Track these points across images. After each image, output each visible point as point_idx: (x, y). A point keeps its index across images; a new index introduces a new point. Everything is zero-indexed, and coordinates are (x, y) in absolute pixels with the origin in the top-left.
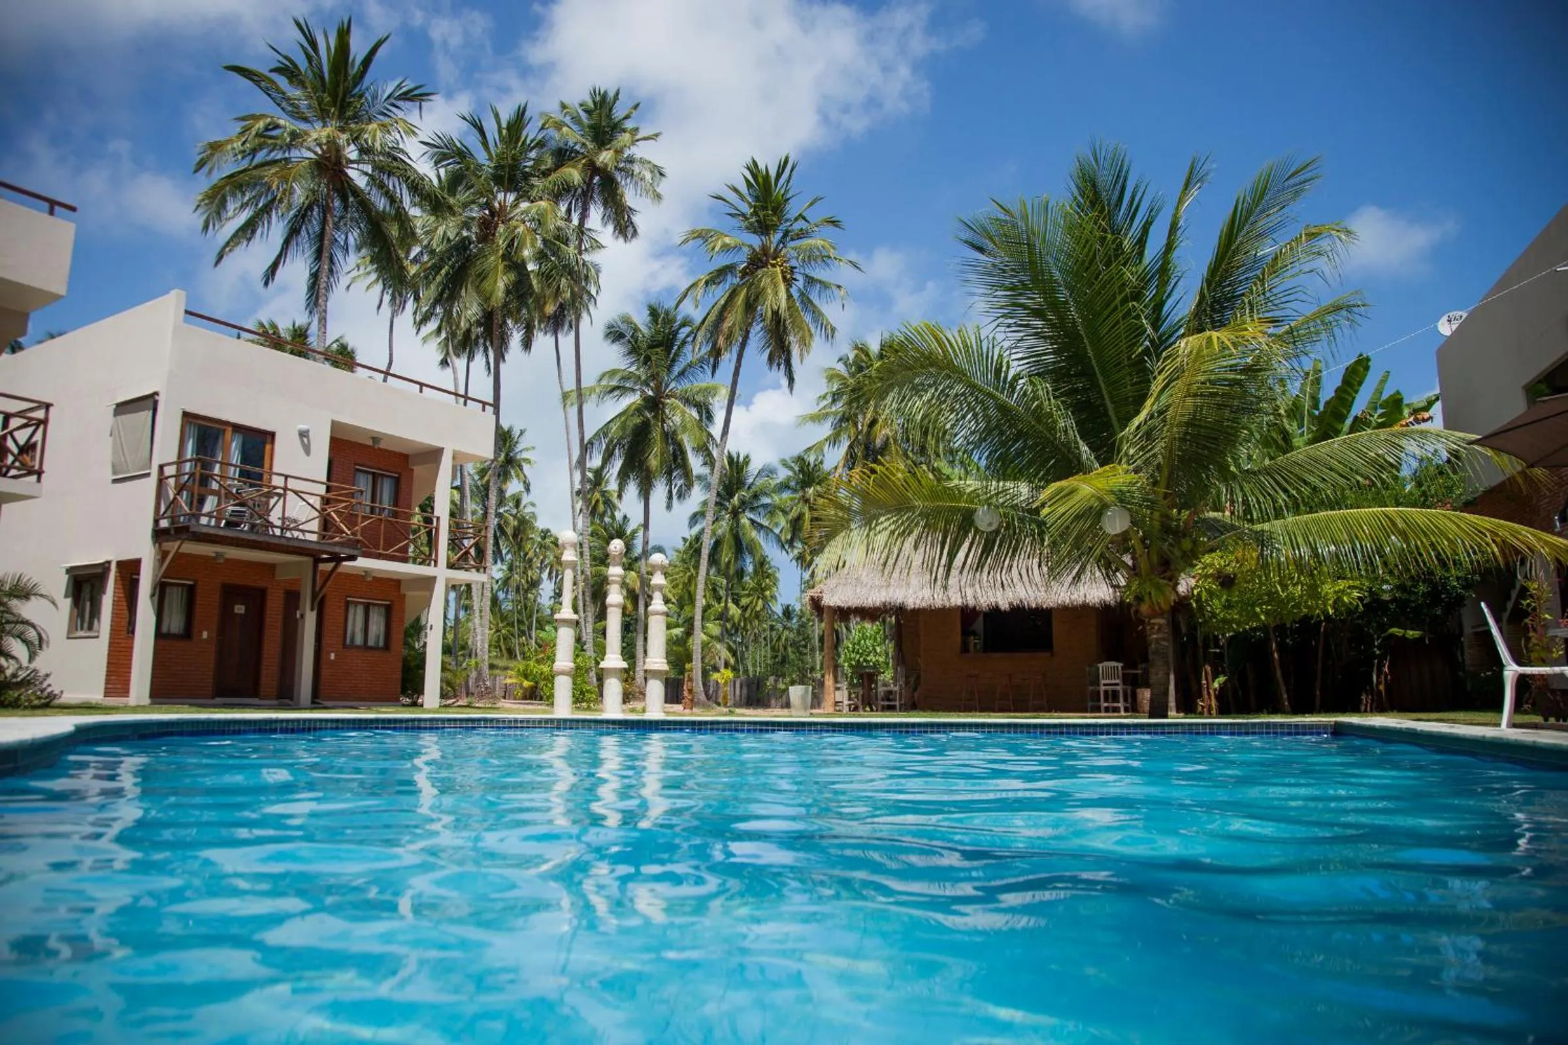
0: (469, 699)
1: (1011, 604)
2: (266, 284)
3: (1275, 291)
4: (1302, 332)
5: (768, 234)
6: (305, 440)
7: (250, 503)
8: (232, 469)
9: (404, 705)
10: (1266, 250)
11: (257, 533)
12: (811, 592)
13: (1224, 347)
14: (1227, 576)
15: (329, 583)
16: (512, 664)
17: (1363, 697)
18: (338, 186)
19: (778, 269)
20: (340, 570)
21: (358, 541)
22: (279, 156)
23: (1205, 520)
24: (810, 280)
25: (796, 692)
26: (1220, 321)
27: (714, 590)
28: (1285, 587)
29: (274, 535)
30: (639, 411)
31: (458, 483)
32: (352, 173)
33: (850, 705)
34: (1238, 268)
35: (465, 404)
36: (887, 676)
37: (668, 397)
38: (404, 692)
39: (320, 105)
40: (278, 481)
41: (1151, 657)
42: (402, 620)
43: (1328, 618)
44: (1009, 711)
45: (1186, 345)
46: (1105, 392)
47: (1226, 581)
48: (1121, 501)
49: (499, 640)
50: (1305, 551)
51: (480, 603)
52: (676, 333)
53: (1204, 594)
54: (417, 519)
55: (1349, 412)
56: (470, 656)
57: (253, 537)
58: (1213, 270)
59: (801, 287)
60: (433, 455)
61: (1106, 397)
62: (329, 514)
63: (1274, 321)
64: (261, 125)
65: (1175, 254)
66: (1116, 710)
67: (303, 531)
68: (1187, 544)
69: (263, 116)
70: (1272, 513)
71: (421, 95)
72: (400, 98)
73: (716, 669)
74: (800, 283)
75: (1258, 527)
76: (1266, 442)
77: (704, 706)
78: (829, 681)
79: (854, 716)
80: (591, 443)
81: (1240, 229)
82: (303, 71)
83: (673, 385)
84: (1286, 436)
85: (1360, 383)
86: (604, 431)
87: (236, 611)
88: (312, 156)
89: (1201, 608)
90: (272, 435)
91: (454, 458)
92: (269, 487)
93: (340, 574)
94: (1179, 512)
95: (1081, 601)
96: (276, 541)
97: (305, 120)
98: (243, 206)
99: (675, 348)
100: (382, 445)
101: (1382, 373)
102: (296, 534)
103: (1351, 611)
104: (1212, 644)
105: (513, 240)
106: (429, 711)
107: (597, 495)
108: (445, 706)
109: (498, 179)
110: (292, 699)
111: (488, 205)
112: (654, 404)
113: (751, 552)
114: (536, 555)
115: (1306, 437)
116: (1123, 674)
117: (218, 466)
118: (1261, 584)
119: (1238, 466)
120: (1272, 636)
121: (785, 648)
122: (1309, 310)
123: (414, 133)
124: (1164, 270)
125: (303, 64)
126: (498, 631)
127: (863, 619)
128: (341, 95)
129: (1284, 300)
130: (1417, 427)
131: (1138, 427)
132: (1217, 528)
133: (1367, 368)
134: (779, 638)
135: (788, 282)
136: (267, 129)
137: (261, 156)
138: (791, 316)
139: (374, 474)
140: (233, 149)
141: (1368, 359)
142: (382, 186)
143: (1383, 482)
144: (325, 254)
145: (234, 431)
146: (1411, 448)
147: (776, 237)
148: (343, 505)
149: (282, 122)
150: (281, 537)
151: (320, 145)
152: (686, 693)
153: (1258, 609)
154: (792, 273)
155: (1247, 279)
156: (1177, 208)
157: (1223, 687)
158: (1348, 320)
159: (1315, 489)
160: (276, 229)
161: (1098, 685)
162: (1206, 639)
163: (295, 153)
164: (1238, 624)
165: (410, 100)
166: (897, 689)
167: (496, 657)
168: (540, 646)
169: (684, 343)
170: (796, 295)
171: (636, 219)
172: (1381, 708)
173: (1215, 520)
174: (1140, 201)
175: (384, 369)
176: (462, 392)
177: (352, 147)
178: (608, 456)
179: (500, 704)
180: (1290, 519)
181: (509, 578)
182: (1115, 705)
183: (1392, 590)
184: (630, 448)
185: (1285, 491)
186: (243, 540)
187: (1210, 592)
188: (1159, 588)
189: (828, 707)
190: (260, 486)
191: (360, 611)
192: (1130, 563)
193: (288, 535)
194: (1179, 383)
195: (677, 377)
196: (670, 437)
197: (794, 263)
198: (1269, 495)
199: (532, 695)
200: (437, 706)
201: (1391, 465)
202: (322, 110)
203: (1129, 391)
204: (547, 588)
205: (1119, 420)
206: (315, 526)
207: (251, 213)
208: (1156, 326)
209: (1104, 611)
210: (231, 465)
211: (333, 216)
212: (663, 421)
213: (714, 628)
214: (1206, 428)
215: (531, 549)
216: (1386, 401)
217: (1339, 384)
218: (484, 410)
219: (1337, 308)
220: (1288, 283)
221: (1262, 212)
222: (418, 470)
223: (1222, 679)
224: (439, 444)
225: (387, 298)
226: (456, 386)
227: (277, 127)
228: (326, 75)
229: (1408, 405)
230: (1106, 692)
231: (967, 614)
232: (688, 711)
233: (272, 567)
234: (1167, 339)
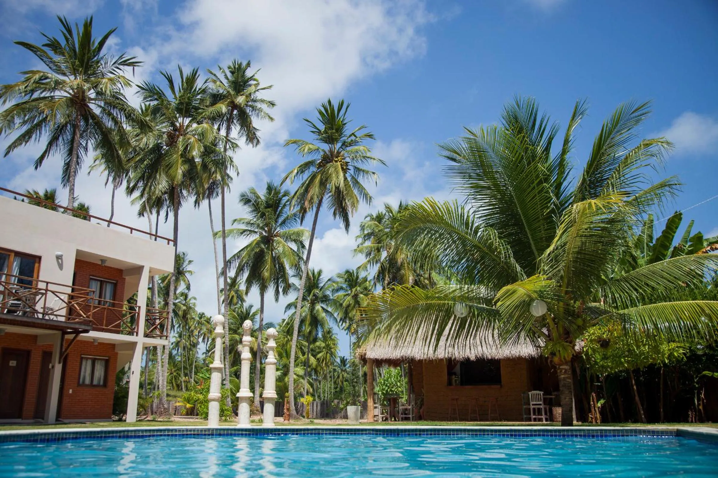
0: (154, 416)
1: (476, 356)
2: (36, 168)
3: (626, 176)
4: (643, 199)
5: (333, 144)
6: (60, 261)
7: (24, 299)
8: (14, 278)
9: (114, 421)
10: (621, 153)
11: (27, 316)
12: (359, 351)
13: (599, 209)
14: (604, 340)
15: (70, 347)
16: (179, 394)
17: (690, 413)
18: (83, 113)
19: (339, 163)
20: (79, 338)
21: (90, 321)
22: (48, 95)
23: (590, 308)
24: (358, 170)
25: (351, 410)
26: (594, 194)
27: (300, 348)
28: (638, 347)
29: (38, 318)
30: (258, 244)
31: (151, 286)
32: (92, 106)
33: (383, 418)
34: (604, 163)
35: (156, 240)
36: (404, 399)
37: (276, 236)
38: (114, 413)
39: (73, 66)
40: (42, 285)
41: (561, 389)
42: (115, 368)
43: (665, 364)
44: (477, 420)
45: (578, 207)
46: (529, 235)
47: (605, 344)
48: (541, 297)
49: (172, 379)
50: (650, 326)
51: (162, 358)
52: (280, 200)
53: (590, 351)
54: (125, 308)
55: (670, 244)
56: (154, 389)
57: (25, 319)
58: (590, 165)
59: (353, 173)
60: (138, 270)
61: (530, 237)
62: (73, 305)
63: (627, 194)
64: (37, 77)
65: (566, 156)
66: (540, 420)
67: (56, 316)
68: (580, 322)
69: (38, 72)
70: (629, 303)
71: (134, 63)
72: (121, 64)
73: (302, 395)
74: (352, 172)
75: (621, 312)
76: (622, 262)
77: (296, 418)
78: (370, 403)
79: (387, 425)
80: (230, 261)
81: (605, 141)
82: (63, 47)
83: (278, 229)
84: (634, 259)
85: (677, 228)
86: (237, 256)
87: (11, 364)
88: (69, 96)
89: (588, 358)
90: (40, 258)
91: (150, 272)
92: (36, 289)
93: (78, 341)
94: (575, 302)
95: (517, 355)
96: (39, 321)
97: (64, 74)
98: (24, 123)
99: (280, 208)
100: (107, 264)
101: (690, 222)
102: (52, 317)
103: (679, 361)
104: (595, 380)
105: (187, 146)
106: (130, 425)
107: (233, 293)
108: (140, 421)
109: (179, 110)
110: (43, 419)
111: (173, 124)
112: (267, 240)
113: (322, 325)
114: (195, 328)
115: (646, 259)
116: (544, 398)
117: (4, 276)
118: (623, 345)
119: (607, 277)
120: (632, 375)
121: (342, 383)
122: (646, 187)
123: (129, 84)
124: (561, 164)
125: (63, 43)
126: (171, 374)
127: (389, 366)
128: (86, 60)
129: (632, 181)
130: (712, 253)
131: (549, 254)
132: (597, 312)
133: (680, 219)
134: (338, 377)
135: (345, 171)
136: (40, 79)
137: (36, 95)
138: (346, 190)
139: (101, 281)
140: (19, 89)
141: (681, 214)
142: (109, 114)
143: (694, 284)
144: (74, 152)
145: (15, 256)
146: (711, 266)
147: (338, 145)
148: (82, 299)
149: (50, 75)
150: (43, 319)
151: (73, 89)
152: (285, 411)
153: (623, 360)
154: (347, 166)
155: (610, 169)
156: (569, 130)
157: (603, 406)
158: (670, 192)
159: (653, 288)
160: (45, 137)
161: (529, 405)
162: (592, 377)
163: (57, 93)
164: (611, 368)
165: (126, 65)
166: (410, 407)
167: (170, 389)
168: (197, 383)
169: (285, 205)
170: (349, 179)
171: (258, 134)
172: (701, 420)
173: (595, 307)
174: (546, 125)
175: (108, 219)
176: (154, 233)
177: (92, 91)
178: (240, 270)
179: (172, 419)
180: (641, 307)
181: (179, 342)
182: (540, 417)
183: (703, 349)
184: (253, 265)
185: (636, 290)
186: (18, 321)
187: (594, 350)
188: (564, 348)
189: (369, 418)
190: (31, 288)
191: (89, 362)
192: (547, 333)
193: (47, 317)
194: (573, 229)
195: (281, 224)
196: (277, 261)
197: (348, 160)
198: (627, 292)
199: (191, 412)
200: (135, 420)
201: (699, 275)
202: (74, 69)
203: (543, 234)
204: (202, 347)
205: (537, 250)
206: (64, 312)
207: (29, 126)
208: (558, 196)
209: (531, 361)
210: (13, 276)
211: (80, 130)
212: (272, 250)
213: (300, 371)
214: (588, 254)
215: (192, 324)
216: (693, 238)
217: (664, 228)
218: (168, 244)
219: (663, 186)
220: (634, 172)
221: (618, 132)
222: (128, 279)
223: (602, 401)
224: (143, 265)
225: (111, 179)
226: (150, 229)
227: (47, 78)
228: (77, 50)
229: (706, 240)
230: (534, 409)
231: (450, 362)
232: (286, 422)
233: (35, 337)
234: (564, 204)
